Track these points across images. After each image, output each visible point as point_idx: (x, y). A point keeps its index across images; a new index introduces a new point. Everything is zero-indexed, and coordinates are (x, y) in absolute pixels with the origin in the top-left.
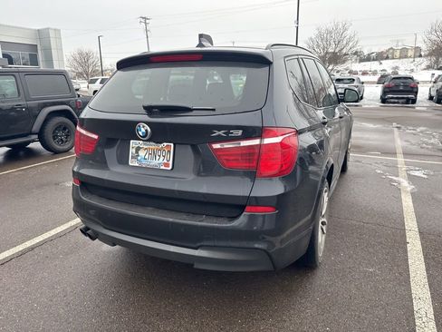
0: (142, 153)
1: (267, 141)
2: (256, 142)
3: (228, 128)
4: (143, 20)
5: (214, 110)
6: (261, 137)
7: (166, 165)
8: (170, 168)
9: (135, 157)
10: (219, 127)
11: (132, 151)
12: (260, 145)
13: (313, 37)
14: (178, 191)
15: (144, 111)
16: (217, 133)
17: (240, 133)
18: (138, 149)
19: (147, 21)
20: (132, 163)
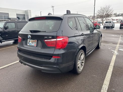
0: (30, 42)
1: (58, 40)
2: (55, 40)
3: (48, 36)
4: (52, 7)
5: (45, 31)
6: (56, 38)
7: (35, 45)
8: (36, 46)
9: (29, 43)
10: (46, 36)
11: (28, 42)
12: (56, 40)
13: (99, 10)
14: (37, 52)
15: (30, 32)
16: (46, 37)
17: (51, 37)
18: (29, 41)
19: (53, 7)
20: (28, 44)
